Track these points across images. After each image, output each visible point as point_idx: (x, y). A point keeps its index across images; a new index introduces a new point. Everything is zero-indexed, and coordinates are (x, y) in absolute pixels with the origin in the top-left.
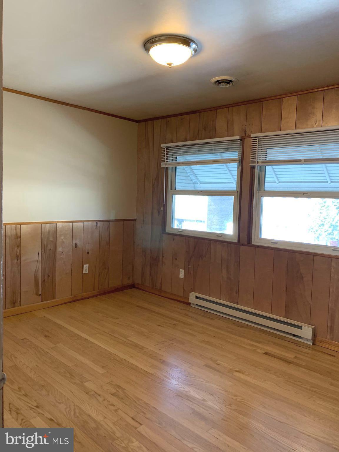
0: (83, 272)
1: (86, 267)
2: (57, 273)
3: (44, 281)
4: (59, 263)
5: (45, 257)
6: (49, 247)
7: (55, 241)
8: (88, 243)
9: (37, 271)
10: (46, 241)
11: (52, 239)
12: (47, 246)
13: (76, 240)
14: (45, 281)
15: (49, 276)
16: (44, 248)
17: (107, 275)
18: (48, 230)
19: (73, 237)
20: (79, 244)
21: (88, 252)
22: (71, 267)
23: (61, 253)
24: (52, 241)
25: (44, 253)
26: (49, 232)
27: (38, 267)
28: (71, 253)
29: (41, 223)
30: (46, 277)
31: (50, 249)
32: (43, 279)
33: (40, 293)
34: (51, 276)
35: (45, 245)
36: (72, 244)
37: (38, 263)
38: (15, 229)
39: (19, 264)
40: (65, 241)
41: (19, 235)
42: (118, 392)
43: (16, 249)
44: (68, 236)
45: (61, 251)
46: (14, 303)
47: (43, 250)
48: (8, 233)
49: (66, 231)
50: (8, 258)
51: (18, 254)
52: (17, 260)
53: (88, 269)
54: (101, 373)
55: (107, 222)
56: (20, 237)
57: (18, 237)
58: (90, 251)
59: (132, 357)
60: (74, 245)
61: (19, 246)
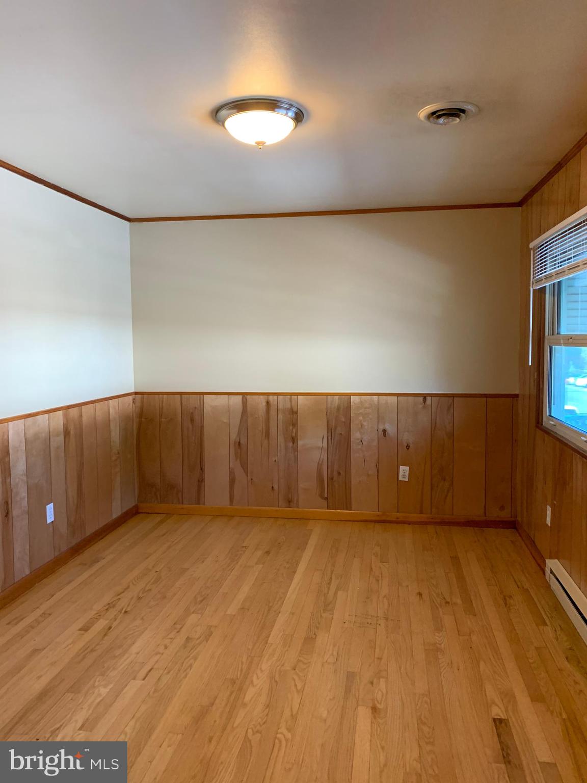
0: (398, 478)
1: (404, 471)
2: (353, 471)
3: (332, 479)
4: (356, 456)
5: (333, 445)
6: (339, 430)
7: (349, 422)
8: (408, 432)
9: (320, 463)
10: (334, 422)
11: (343, 420)
12: (336, 428)
13: (384, 424)
14: (334, 480)
15: (339, 474)
16: (330, 430)
17: (448, 491)
18: (338, 406)
19: (380, 419)
20: (391, 429)
21: (408, 447)
22: (377, 466)
23: (358, 441)
24: (344, 422)
25: (331, 439)
26: (338, 408)
27: (322, 457)
28: (375, 443)
29: (327, 395)
30: (335, 473)
31: (341, 434)
32: (330, 477)
33: (326, 496)
34: (342, 473)
35: (333, 428)
36: (378, 430)
37: (323, 452)
38: (289, 400)
39: (296, 450)
40: (365, 424)
41: (295, 409)
42: (198, 639)
43: (291, 428)
44: (370, 416)
45: (358, 439)
46: (289, 502)
47: (330, 434)
48: (281, 406)
49: (366, 408)
50: (281, 440)
51: (294, 435)
52: (293, 443)
53: (407, 474)
54: (227, 613)
55: (448, 398)
56: (296, 413)
57: (293, 412)
58: (411, 445)
59: (293, 614)
60: (381, 432)
61: (295, 424)
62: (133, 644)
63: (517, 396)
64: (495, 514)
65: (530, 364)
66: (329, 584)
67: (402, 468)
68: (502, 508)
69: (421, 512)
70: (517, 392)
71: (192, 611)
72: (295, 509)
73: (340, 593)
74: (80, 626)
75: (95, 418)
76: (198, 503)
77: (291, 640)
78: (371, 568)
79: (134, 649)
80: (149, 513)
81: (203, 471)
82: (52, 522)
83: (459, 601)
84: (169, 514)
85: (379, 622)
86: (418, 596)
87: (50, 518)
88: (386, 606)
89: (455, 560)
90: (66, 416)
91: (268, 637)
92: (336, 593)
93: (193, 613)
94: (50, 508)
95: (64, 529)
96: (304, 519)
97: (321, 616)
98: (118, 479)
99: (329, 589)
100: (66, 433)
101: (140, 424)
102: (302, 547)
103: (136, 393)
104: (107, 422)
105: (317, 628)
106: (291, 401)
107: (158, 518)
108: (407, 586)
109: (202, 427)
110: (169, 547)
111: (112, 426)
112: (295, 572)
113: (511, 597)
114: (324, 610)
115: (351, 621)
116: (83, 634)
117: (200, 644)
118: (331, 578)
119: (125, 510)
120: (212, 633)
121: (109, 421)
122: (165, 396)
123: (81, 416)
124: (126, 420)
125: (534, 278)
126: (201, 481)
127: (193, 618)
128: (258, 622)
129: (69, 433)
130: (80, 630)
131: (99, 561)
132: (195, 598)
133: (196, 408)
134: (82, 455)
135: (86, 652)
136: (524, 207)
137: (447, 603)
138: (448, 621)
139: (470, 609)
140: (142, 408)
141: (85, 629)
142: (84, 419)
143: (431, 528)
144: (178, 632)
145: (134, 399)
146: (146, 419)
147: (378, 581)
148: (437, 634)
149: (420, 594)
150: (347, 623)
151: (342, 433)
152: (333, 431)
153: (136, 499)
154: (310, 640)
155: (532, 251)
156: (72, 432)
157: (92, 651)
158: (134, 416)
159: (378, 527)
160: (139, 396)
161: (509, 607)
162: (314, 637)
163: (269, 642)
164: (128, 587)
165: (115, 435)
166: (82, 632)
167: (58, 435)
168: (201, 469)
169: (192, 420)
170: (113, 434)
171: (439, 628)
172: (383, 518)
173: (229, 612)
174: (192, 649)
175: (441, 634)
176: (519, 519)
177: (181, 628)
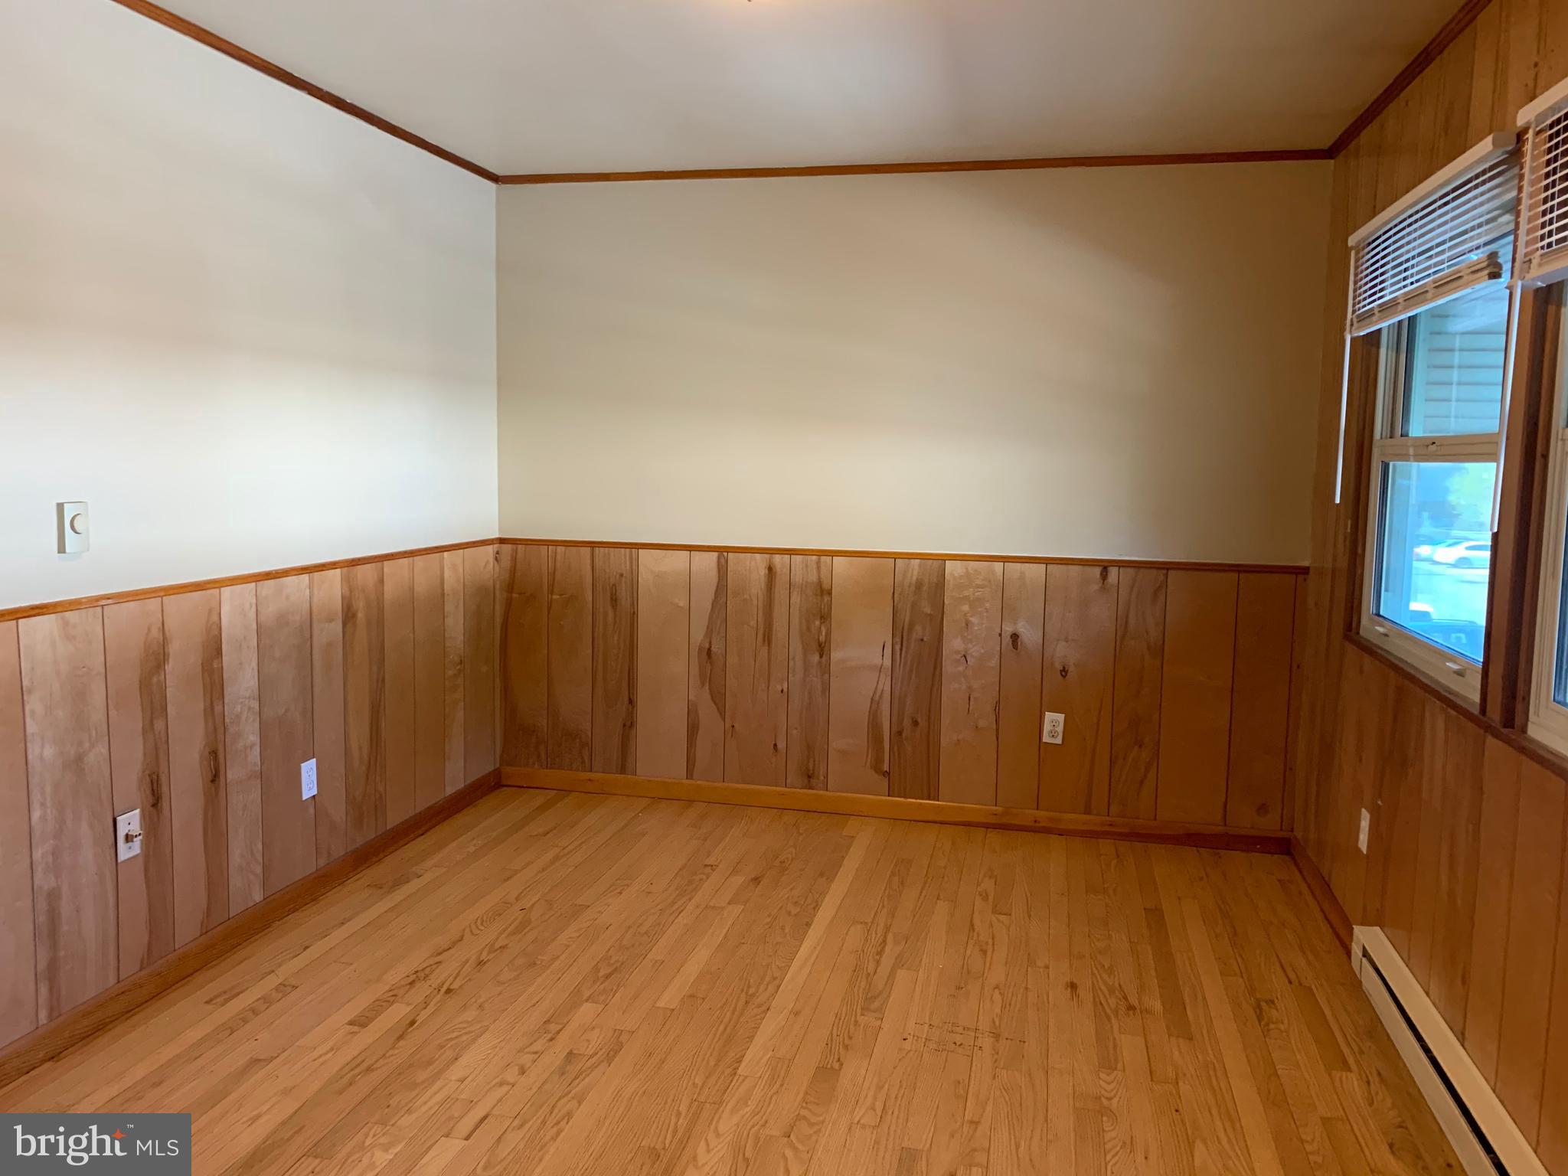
0: (1040, 738)
1: (1054, 723)
2: (946, 721)
3: (900, 733)
4: (952, 689)
5: (905, 663)
6: (918, 632)
7: (940, 616)
8: (1066, 640)
9: (877, 698)
10: (908, 614)
11: (928, 610)
12: (912, 628)
13: (1015, 624)
14: (904, 735)
15: (916, 723)
16: (900, 633)
17: (1147, 771)
18: (917, 579)
19: (1006, 609)
20: (1030, 635)
21: (1064, 672)
22: (996, 710)
23: (958, 657)
24: (930, 615)
25: (901, 650)
26: (919, 585)
27: (880, 687)
28: (994, 662)
29: (895, 556)
30: (907, 723)
31: (922, 640)
32: (895, 728)
33: (886, 768)
34: (922, 722)
35: (906, 626)
36: (1000, 635)
37: (883, 676)
38: (815, 566)
39: (825, 669)
40: (974, 620)
41: (826, 586)
42: (591, 1056)
43: (817, 623)
44: (987, 605)
45: (957, 652)
46: (809, 777)
47: (898, 640)
48: (797, 578)
49: (978, 586)
50: (796, 647)
51: (822, 638)
52: (821, 656)
53: (1060, 729)
54: (657, 1005)
55: (1154, 572)
56: (830, 593)
57: (823, 591)
58: (1071, 669)
59: (797, 1014)
60: (1007, 640)
61: (825, 617)
62: (456, 1059)
63: (1305, 571)
64: (1246, 820)
65: (1338, 501)
66: (880, 953)
67: (1049, 716)
68: (1262, 809)
69: (1088, 812)
70: (1306, 563)
71: (586, 995)
72: (822, 792)
73: (901, 974)
74: (351, 1017)
75: (412, 589)
76: (623, 770)
77: (788, 1071)
78: (972, 925)
79: (456, 1072)
80: (523, 787)
81: (633, 708)
82: (314, 796)
83: (1157, 1006)
84: (564, 791)
85: (979, 1043)
86: (1069, 990)
87: (309, 787)
88: (998, 1010)
89: (1155, 916)
90: (347, 580)
91: (739, 1061)
92: (892, 975)
93: (587, 1001)
94: (309, 770)
95: (338, 811)
96: (839, 814)
97: (856, 1021)
98: (460, 714)
99: (878, 962)
100: (349, 615)
101: (509, 604)
102: (828, 872)
103: (502, 541)
104: (438, 598)
105: (846, 1047)
106: (818, 568)
107: (540, 798)
108: (1047, 967)
109: (634, 615)
110: (557, 858)
111: (449, 607)
112: (808, 925)
113: (1273, 1002)
114: (865, 1010)
115: (918, 1037)
116: (354, 1033)
117: (593, 1067)
118: (884, 941)
119: (471, 779)
120: (621, 1046)
121: (443, 595)
122: (561, 549)
123: (381, 581)
124: (479, 596)
125: (1354, 312)
126: (629, 724)
127: (587, 1011)
128: (722, 1028)
129: (354, 615)
130: (351, 1023)
131: (408, 882)
132: (596, 969)
133: (621, 575)
134: (382, 661)
135: (357, 1071)
136: (1341, 158)
137: (1131, 1008)
138: (1130, 1047)
139: (1180, 1026)
140: (513, 571)
141: (361, 1022)
142: (388, 587)
143: (1107, 846)
144: (552, 1039)
145: (497, 553)
146: (520, 594)
147: (984, 952)
148: (1102, 1075)
149: (1073, 986)
150: (910, 1038)
151: (925, 639)
152: (905, 634)
153: (498, 756)
154: (826, 1074)
155: (1353, 253)
156: (360, 615)
157: (369, 1069)
158: (498, 586)
159: (993, 836)
160: (507, 548)
161: (1267, 1024)
162: (836, 1066)
163: (739, 1072)
164: (461, 939)
165: (456, 626)
166: (355, 1029)
167: (330, 620)
168: (631, 701)
169: (614, 600)
170: (449, 621)
171: (1109, 1062)
172: (1005, 820)
173: (661, 1004)
174: (576, 1078)
175: (1112, 1077)
176: (1299, 834)
177: (558, 1032)
